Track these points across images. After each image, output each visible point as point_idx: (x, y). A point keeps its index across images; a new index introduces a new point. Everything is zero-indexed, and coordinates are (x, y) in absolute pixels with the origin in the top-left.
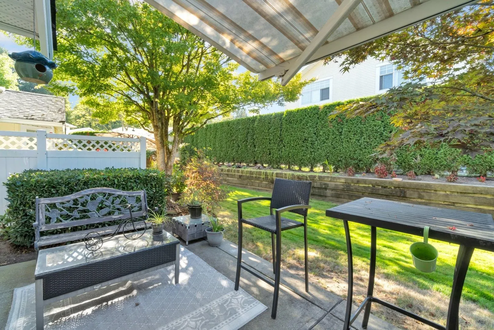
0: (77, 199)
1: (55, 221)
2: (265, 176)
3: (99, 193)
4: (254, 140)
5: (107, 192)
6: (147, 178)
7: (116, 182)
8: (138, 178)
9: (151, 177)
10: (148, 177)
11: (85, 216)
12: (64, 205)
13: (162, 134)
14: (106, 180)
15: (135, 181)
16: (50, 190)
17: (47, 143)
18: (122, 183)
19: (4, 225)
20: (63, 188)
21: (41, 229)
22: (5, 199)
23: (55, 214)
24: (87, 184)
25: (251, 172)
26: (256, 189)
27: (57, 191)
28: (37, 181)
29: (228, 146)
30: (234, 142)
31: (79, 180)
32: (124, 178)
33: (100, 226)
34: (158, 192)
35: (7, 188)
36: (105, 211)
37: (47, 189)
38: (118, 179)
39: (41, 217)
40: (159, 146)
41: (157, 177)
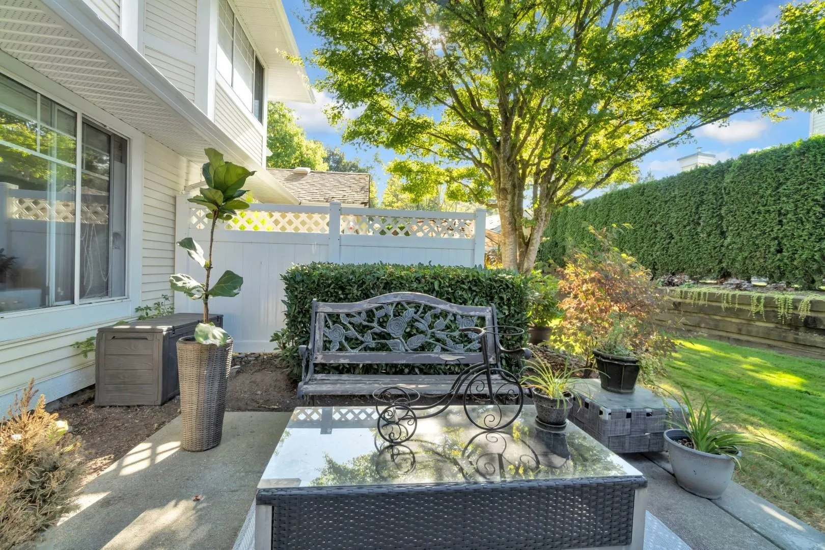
0: (371, 311)
1: (338, 347)
2: (765, 306)
3: (408, 303)
4: (721, 218)
5: (423, 302)
6: (494, 283)
7: (437, 288)
8: (477, 282)
9: (502, 282)
10: (496, 281)
11: (383, 347)
12: (352, 320)
13: (513, 206)
14: (420, 282)
15: (470, 288)
16: (337, 293)
17: (341, 221)
18: (446, 289)
19: (284, 344)
20: (355, 291)
21: (316, 358)
22: (282, 301)
23: (337, 335)
24: (388, 286)
25: (711, 295)
26: (729, 338)
27: (347, 295)
28: (321, 275)
29: (640, 238)
30: (658, 228)
31: (378, 279)
32: (450, 279)
33: (407, 370)
34: (513, 316)
35: (286, 284)
36: (417, 341)
37: (332, 291)
38: (440, 282)
39: (317, 337)
40: (507, 230)
41: (512, 284)
